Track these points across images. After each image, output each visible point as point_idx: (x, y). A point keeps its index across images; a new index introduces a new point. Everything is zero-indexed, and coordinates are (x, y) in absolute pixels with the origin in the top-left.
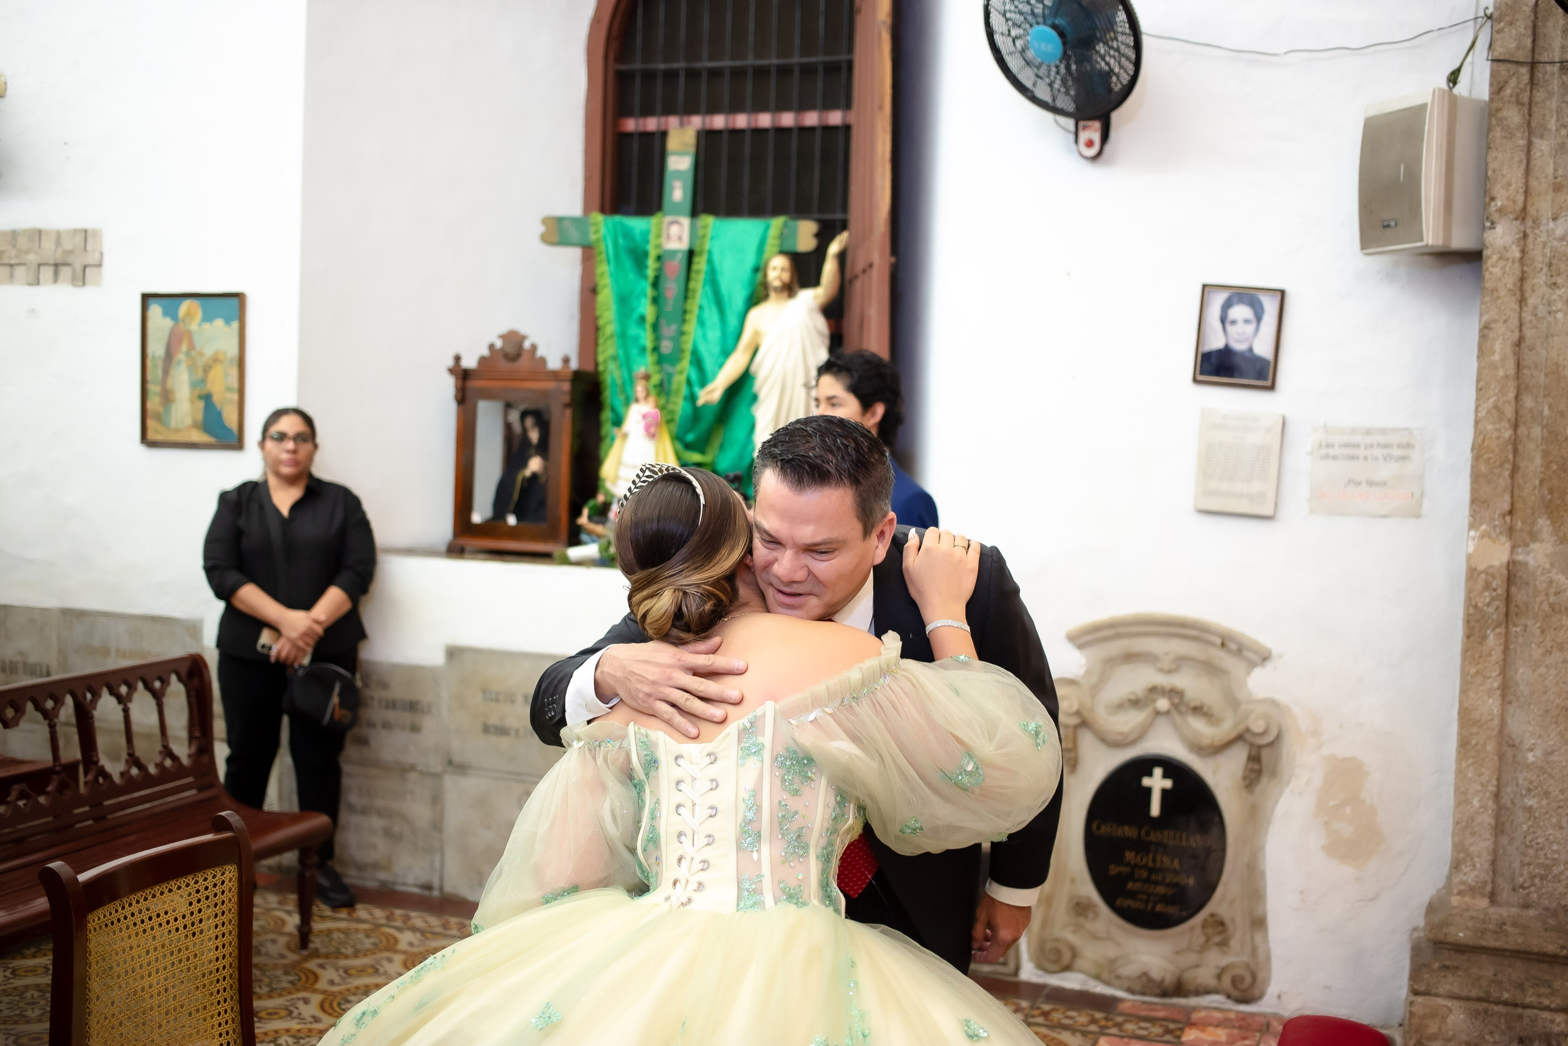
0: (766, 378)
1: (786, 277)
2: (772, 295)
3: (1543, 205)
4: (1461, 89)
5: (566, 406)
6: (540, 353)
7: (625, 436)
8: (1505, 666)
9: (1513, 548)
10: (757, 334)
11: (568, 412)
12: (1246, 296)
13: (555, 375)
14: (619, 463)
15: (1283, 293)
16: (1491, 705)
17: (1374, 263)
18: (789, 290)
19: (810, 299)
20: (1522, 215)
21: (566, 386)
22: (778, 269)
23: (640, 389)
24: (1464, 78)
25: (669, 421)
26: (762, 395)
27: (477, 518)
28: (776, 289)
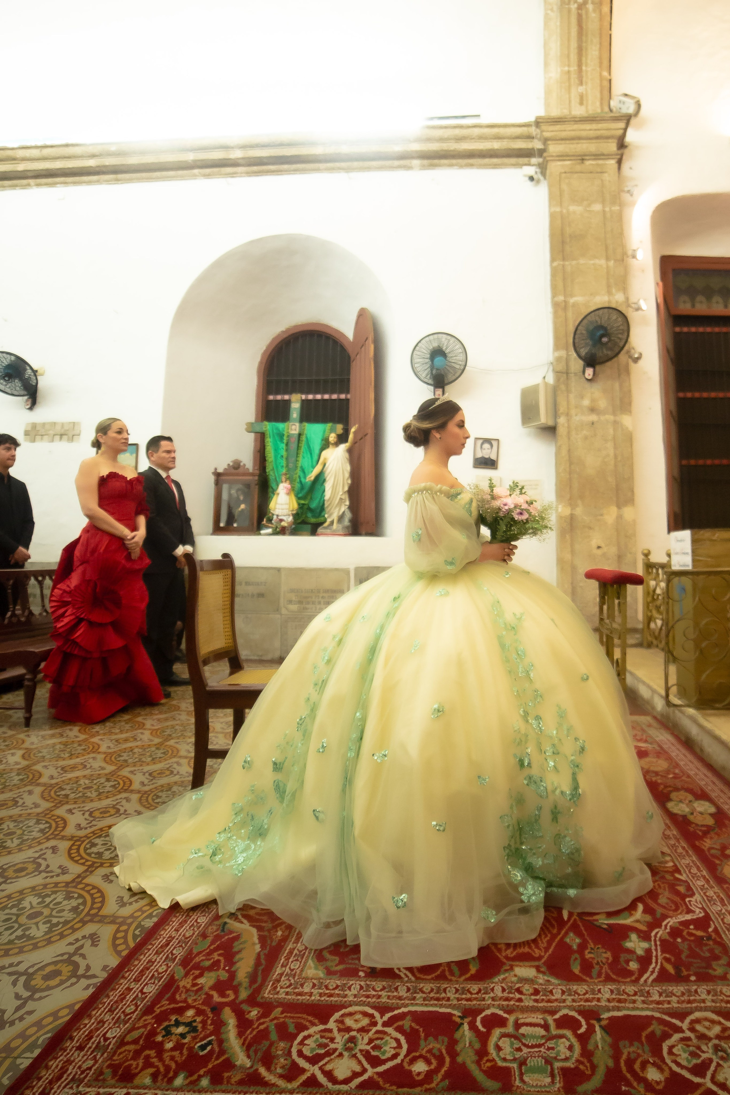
0: (329, 473)
1: (335, 440)
2: (331, 446)
3: (573, 412)
4: (546, 380)
5: (256, 485)
6: (247, 467)
7: (278, 494)
8: (572, 545)
9: (572, 509)
10: (325, 459)
11: (257, 487)
12: (488, 441)
13: (252, 474)
14: (276, 503)
15: (498, 440)
16: (568, 556)
17: (527, 430)
18: (337, 444)
19: (343, 447)
20: (567, 415)
21: (256, 478)
22: (332, 438)
23: (284, 479)
24: (546, 378)
25: (293, 490)
26: (327, 479)
27: (222, 525)
28: (333, 444)
